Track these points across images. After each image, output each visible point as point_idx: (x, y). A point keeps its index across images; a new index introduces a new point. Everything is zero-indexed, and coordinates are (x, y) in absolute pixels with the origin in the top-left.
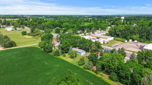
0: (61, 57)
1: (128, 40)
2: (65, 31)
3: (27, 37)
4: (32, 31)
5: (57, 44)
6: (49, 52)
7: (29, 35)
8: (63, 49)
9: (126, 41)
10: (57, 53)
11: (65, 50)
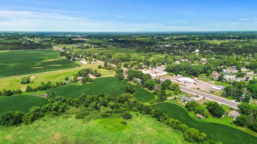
0: (129, 82)
1: (176, 75)
2: (132, 66)
3: (101, 69)
4: (106, 65)
5: (126, 76)
6: (122, 80)
7: (103, 68)
8: (129, 78)
9: (174, 76)
10: (126, 80)
11: (130, 79)
